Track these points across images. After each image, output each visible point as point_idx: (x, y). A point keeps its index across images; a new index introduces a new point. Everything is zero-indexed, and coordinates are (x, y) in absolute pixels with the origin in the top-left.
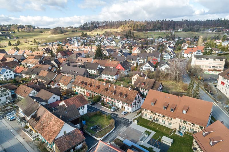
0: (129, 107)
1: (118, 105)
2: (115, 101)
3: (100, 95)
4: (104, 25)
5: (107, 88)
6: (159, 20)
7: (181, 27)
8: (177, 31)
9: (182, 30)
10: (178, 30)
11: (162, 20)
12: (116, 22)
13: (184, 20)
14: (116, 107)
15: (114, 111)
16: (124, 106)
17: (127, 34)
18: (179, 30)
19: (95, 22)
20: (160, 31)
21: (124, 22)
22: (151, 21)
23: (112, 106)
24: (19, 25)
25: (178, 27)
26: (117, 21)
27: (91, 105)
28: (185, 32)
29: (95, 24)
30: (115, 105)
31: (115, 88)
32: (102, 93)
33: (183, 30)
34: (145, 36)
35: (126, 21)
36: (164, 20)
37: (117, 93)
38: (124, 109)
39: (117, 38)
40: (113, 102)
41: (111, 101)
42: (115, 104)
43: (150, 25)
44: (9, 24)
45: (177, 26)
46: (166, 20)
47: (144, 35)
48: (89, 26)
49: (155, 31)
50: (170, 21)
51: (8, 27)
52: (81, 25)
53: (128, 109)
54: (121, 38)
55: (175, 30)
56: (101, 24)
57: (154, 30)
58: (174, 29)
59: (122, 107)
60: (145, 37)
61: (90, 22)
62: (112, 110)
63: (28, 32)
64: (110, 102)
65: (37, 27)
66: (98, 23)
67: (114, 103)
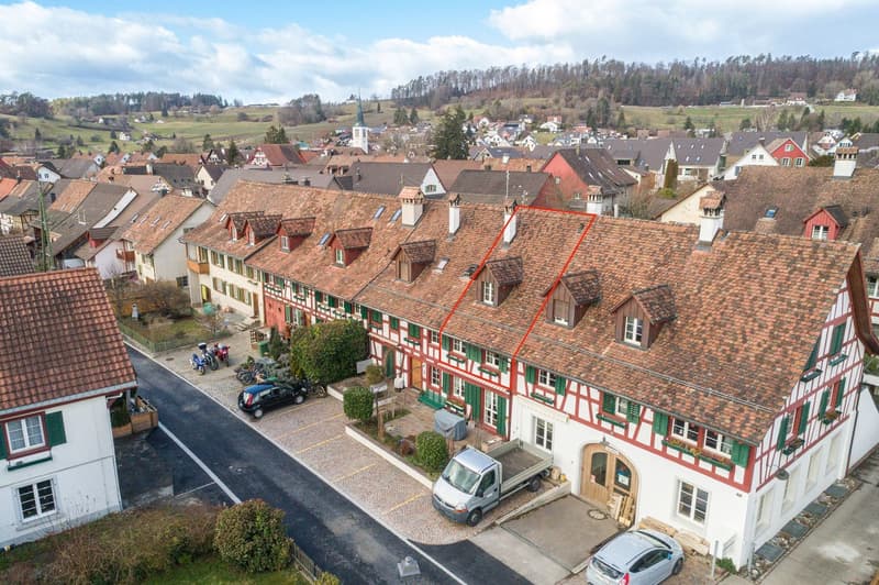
0: (698, 481)
1: (543, 434)
2: (506, 379)
3: (358, 316)
4: (492, 83)
5: (431, 247)
6: (737, 58)
7: (849, 85)
8: (831, 103)
9: (853, 97)
10: (832, 97)
11: (752, 58)
12: (542, 71)
13: (860, 57)
14: (512, 455)
15: (470, 518)
16: (619, 448)
17: (590, 112)
18: (840, 97)
19: (455, 72)
20: (746, 104)
21: (578, 68)
22: (700, 63)
23: (463, 434)
24: (171, 96)
25: (833, 84)
26: (550, 68)
27: (248, 409)
28: (871, 104)
29: (457, 83)
30: (501, 431)
31: (508, 235)
32: (381, 288)
33: (858, 97)
34: (672, 122)
35: (586, 62)
36: (761, 58)
37: (527, 286)
38: (625, 490)
39: (543, 126)
40: (475, 393)
41: (459, 384)
42: (501, 419)
43: (694, 78)
44: (137, 92)
45: (828, 81)
46: (773, 59)
47: (667, 118)
48: (428, 91)
49: (723, 106)
50: (794, 58)
51: (131, 102)
52: (400, 87)
53: (692, 503)
54: (562, 127)
55: (817, 100)
56: (478, 81)
57: (718, 100)
58: (811, 93)
59: (598, 466)
60: (672, 126)
61: (433, 74)
62: (458, 499)
63: (198, 120)
64: (449, 387)
65: (235, 102)
66: (468, 77)
67: (490, 399)
